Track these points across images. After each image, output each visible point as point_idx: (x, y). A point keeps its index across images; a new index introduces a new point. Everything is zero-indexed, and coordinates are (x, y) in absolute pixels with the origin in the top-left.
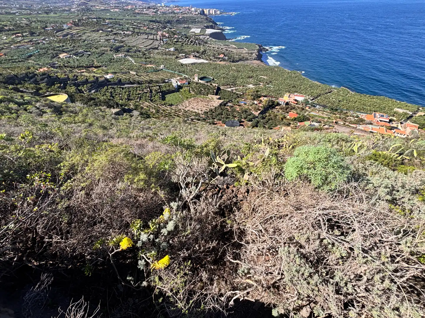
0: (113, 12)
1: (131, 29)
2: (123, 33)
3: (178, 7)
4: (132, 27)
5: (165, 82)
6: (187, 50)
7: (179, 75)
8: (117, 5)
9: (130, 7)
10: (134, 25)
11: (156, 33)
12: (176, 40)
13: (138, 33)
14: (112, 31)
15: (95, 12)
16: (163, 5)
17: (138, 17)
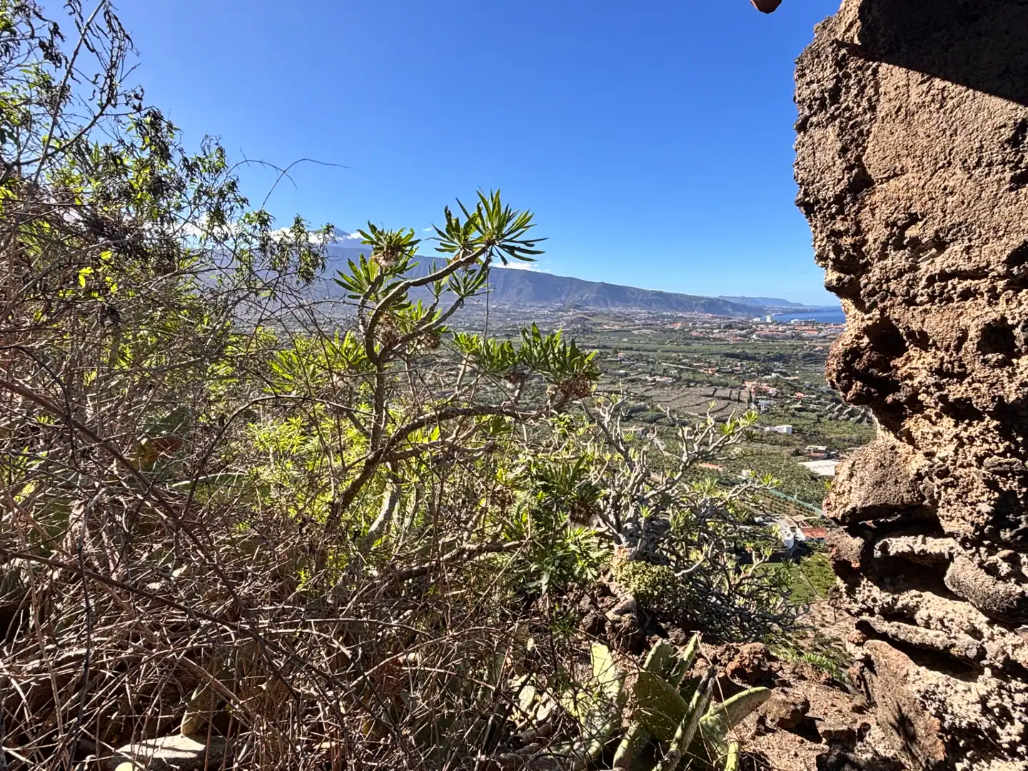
0: (636, 336)
1: (674, 372)
2: (650, 379)
3: (814, 323)
4: (676, 368)
5: (754, 523)
6: (833, 436)
7: (801, 509)
8: (649, 322)
9: (678, 326)
10: (683, 364)
11: (737, 383)
12: (798, 405)
13: (689, 381)
14: (626, 375)
15: (598, 336)
16: (769, 319)
17: (695, 346)
